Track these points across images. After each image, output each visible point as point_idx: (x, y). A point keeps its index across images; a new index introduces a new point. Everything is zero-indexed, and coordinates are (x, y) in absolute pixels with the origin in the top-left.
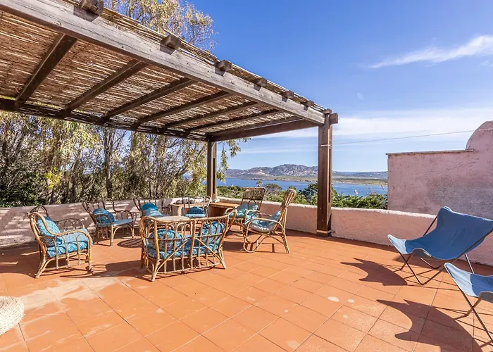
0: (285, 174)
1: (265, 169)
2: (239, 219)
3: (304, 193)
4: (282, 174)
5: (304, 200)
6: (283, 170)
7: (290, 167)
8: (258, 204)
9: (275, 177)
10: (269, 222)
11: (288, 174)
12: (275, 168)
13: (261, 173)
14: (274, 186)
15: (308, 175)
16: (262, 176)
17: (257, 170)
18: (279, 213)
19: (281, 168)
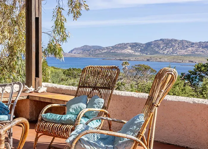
0: (161, 52)
1: (134, 46)
2: (64, 127)
3: (188, 77)
4: (157, 53)
5: (188, 88)
6: (158, 47)
7: (168, 43)
8: (104, 97)
9: (148, 56)
10: (120, 138)
11: (166, 52)
12: (149, 44)
13: (129, 51)
14: (146, 69)
15: (193, 54)
16: (130, 55)
17: (123, 46)
18: (141, 119)
19: (156, 44)
